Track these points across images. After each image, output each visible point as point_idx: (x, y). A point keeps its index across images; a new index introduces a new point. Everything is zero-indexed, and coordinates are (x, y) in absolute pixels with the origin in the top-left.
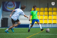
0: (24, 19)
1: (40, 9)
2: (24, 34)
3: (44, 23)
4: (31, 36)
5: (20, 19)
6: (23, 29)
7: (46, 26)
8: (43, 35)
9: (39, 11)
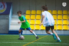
0: (16, 24)
1: (36, 12)
2: (16, 43)
3: (41, 29)
4: (25, 45)
5: (11, 24)
6: (15, 36)
7: (43, 32)
8: (39, 44)
9: (35, 14)
